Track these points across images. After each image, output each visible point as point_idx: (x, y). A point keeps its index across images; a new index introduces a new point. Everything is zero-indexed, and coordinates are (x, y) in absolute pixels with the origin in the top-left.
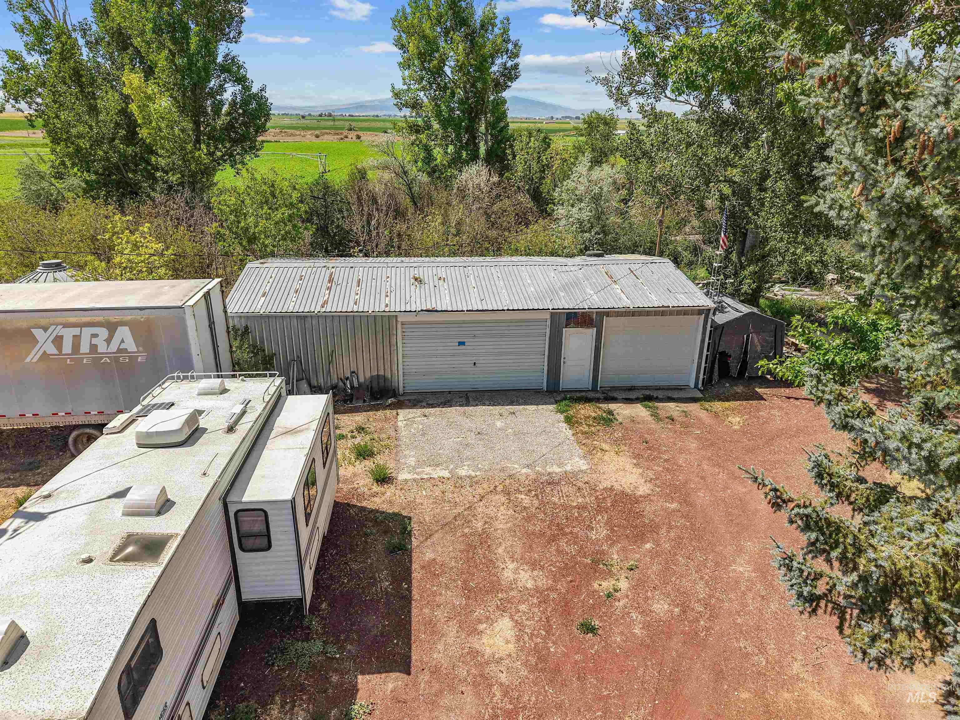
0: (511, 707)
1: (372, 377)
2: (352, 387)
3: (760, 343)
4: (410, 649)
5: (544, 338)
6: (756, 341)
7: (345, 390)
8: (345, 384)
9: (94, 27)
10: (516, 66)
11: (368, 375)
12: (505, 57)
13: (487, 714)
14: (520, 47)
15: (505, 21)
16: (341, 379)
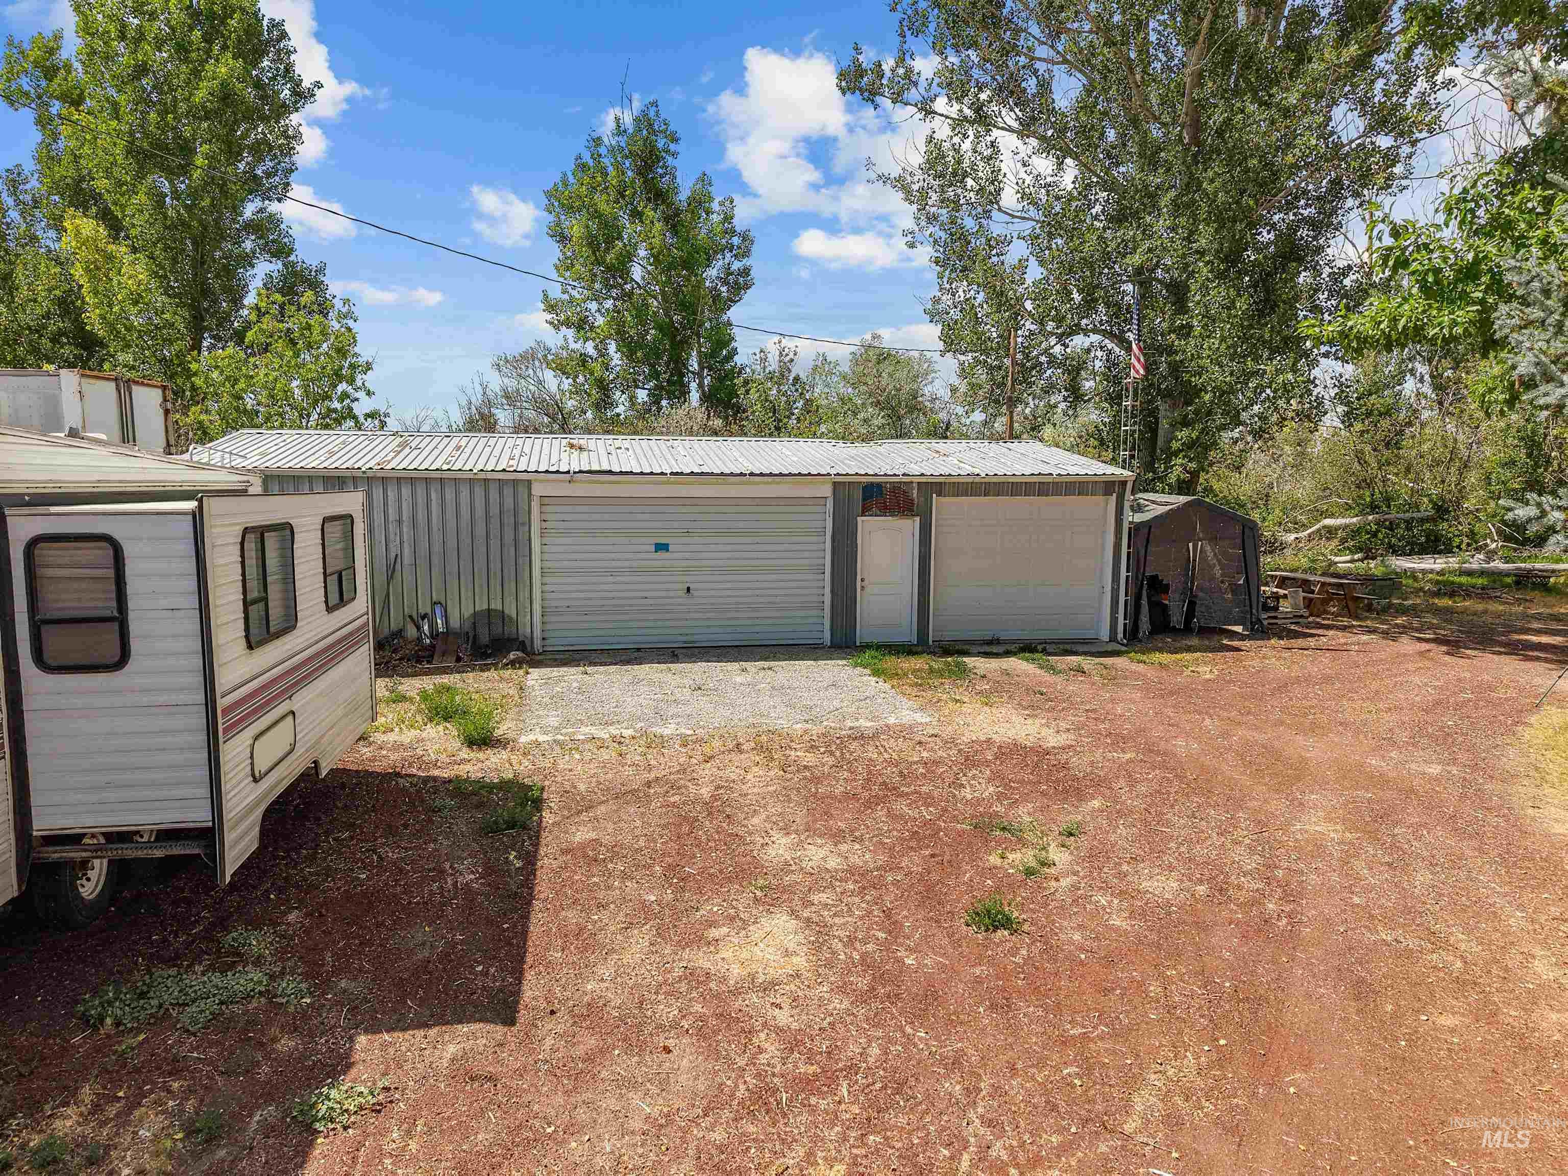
0: (812, 1069)
1: (475, 614)
2: (434, 635)
3: (1219, 561)
4: (519, 980)
5: (821, 539)
6: (1210, 555)
7: (419, 639)
8: (419, 628)
9: (34, 183)
10: (746, 272)
11: (468, 612)
12: (728, 255)
13: (742, 1087)
14: (752, 242)
15: (727, 203)
16: (410, 617)
